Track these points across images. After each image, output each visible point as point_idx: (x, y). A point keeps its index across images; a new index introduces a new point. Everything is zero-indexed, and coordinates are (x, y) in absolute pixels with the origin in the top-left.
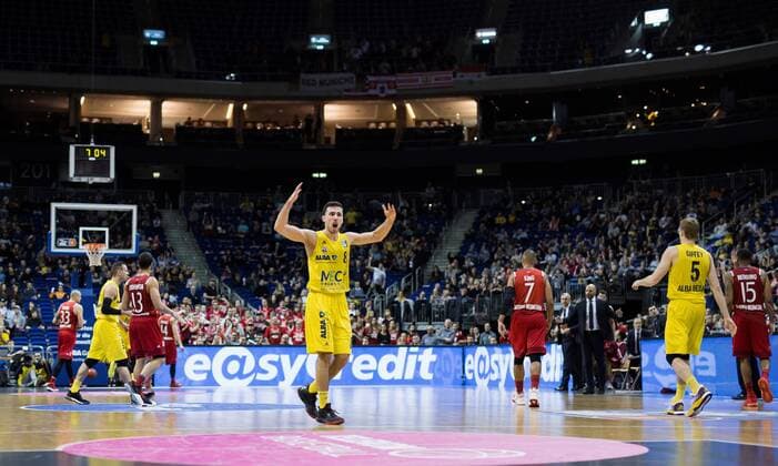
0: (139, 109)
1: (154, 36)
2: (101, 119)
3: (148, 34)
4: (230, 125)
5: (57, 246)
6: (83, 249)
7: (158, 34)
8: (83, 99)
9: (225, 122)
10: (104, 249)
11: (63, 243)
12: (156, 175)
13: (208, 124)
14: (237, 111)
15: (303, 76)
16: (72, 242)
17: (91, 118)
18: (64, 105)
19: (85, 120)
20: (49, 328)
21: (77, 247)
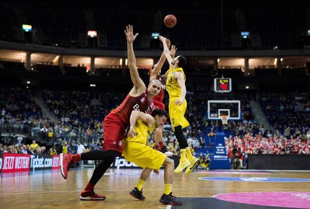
0: (240, 62)
1: (245, 35)
2: (226, 67)
3: (243, 34)
4: (276, 67)
5: (210, 117)
6: (220, 118)
7: (247, 34)
8: (218, 60)
9: (274, 66)
10: (228, 117)
11: (212, 115)
12: (247, 87)
13: (267, 67)
14: (279, 61)
15: (305, 46)
16: (216, 115)
17: (222, 67)
18: (211, 62)
19: (220, 68)
20: (208, 147)
21: (218, 117)
